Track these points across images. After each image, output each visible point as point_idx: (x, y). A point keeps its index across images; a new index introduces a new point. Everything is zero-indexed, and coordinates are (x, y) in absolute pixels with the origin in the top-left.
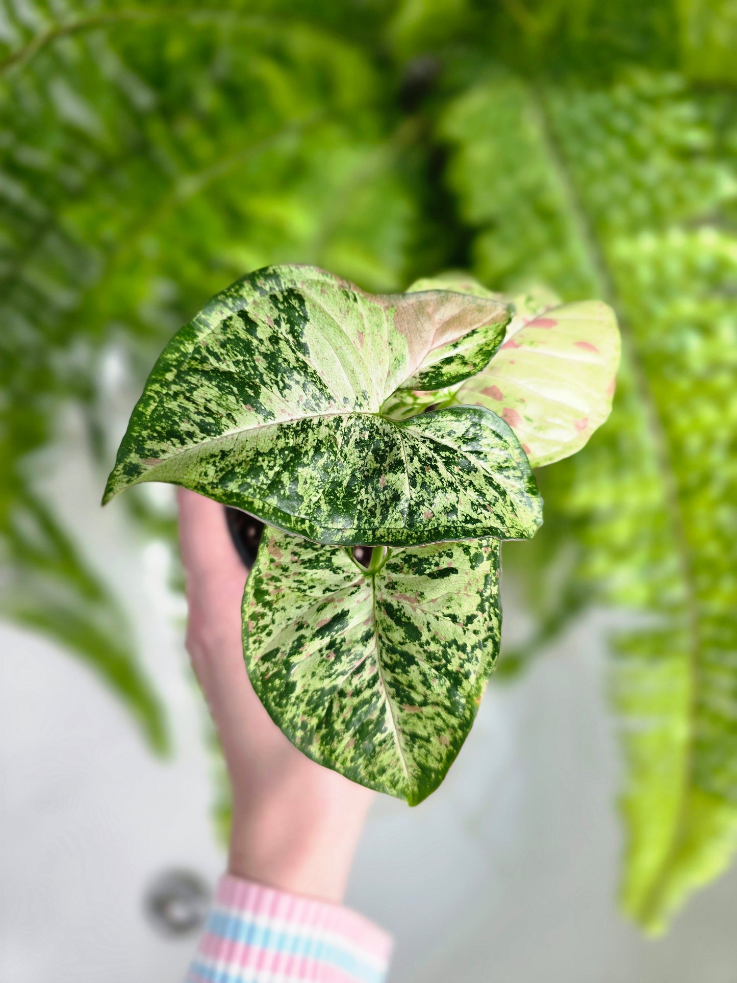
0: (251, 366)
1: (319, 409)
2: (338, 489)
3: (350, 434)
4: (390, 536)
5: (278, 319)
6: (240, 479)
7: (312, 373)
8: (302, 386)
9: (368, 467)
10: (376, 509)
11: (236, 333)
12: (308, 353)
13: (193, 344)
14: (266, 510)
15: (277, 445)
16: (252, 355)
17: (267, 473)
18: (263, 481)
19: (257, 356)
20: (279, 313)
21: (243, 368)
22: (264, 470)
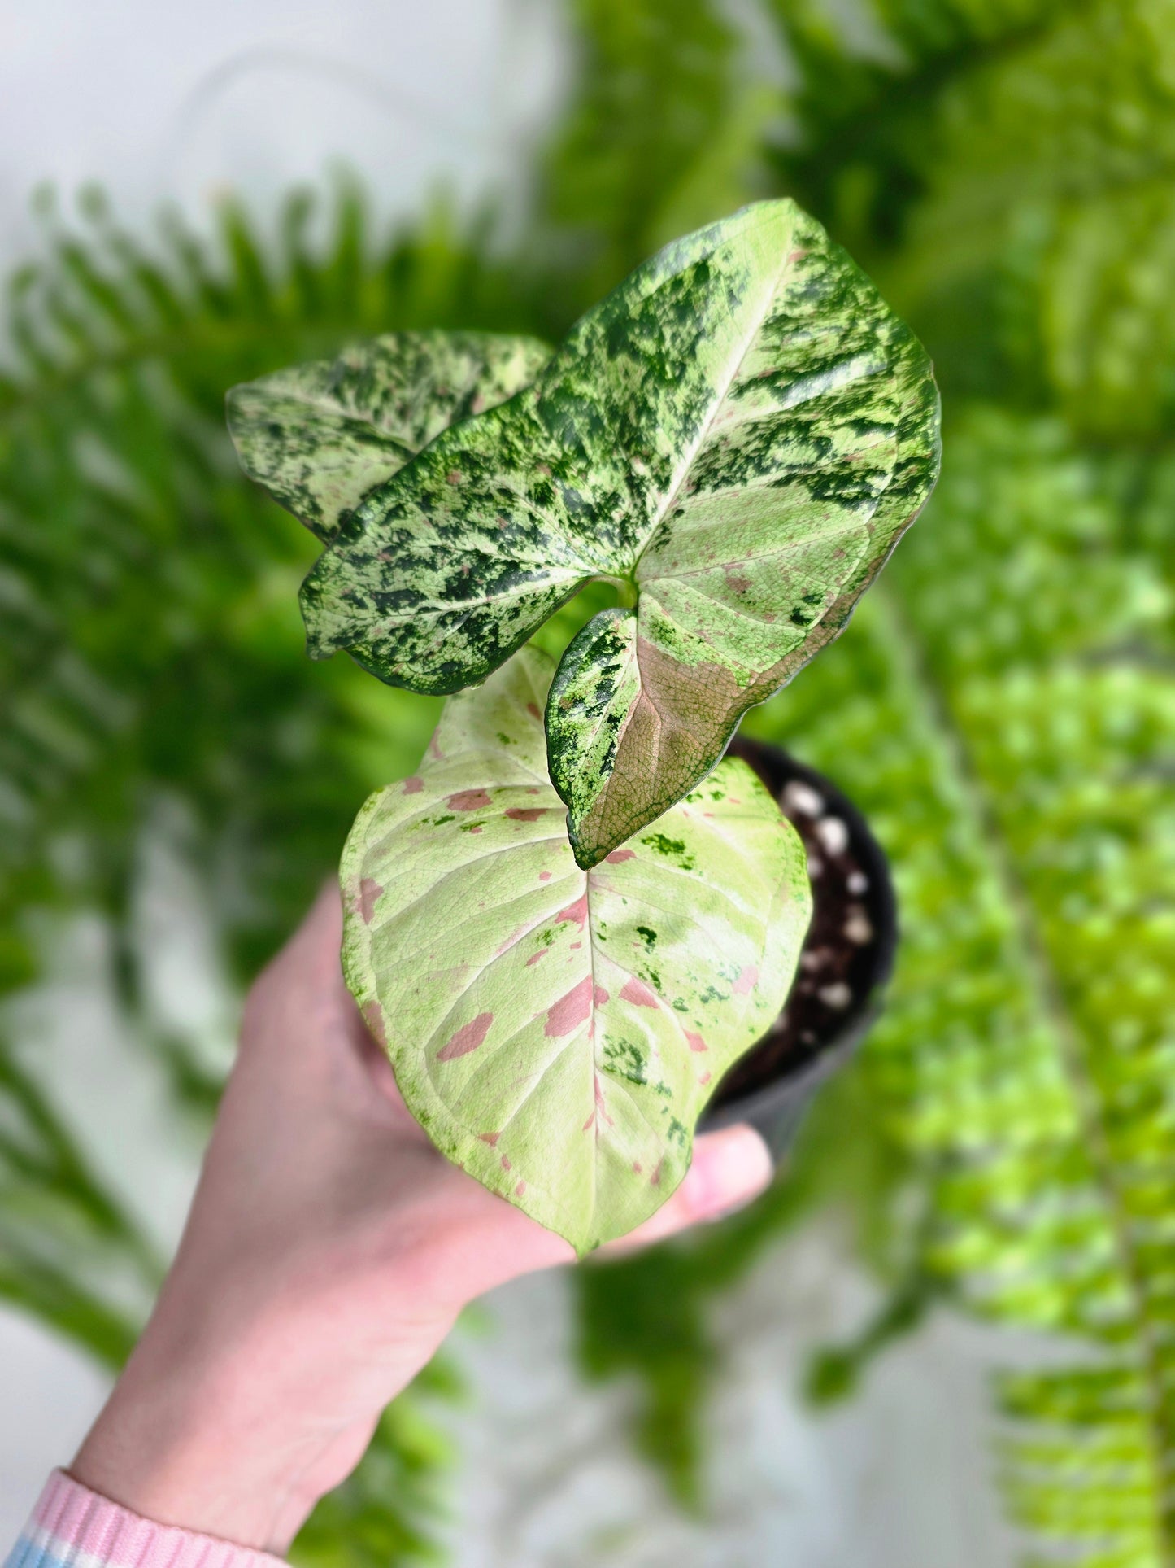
0: (816, 408)
1: (698, 465)
2: (588, 426)
3: (636, 494)
5: (847, 466)
7: (745, 473)
8: (740, 448)
9: (577, 480)
10: (525, 446)
11: (871, 408)
14: (633, 291)
15: (695, 367)
16: (828, 413)
17: (671, 326)
19: (822, 416)
20: (853, 469)
21: (821, 402)
22: (678, 325)
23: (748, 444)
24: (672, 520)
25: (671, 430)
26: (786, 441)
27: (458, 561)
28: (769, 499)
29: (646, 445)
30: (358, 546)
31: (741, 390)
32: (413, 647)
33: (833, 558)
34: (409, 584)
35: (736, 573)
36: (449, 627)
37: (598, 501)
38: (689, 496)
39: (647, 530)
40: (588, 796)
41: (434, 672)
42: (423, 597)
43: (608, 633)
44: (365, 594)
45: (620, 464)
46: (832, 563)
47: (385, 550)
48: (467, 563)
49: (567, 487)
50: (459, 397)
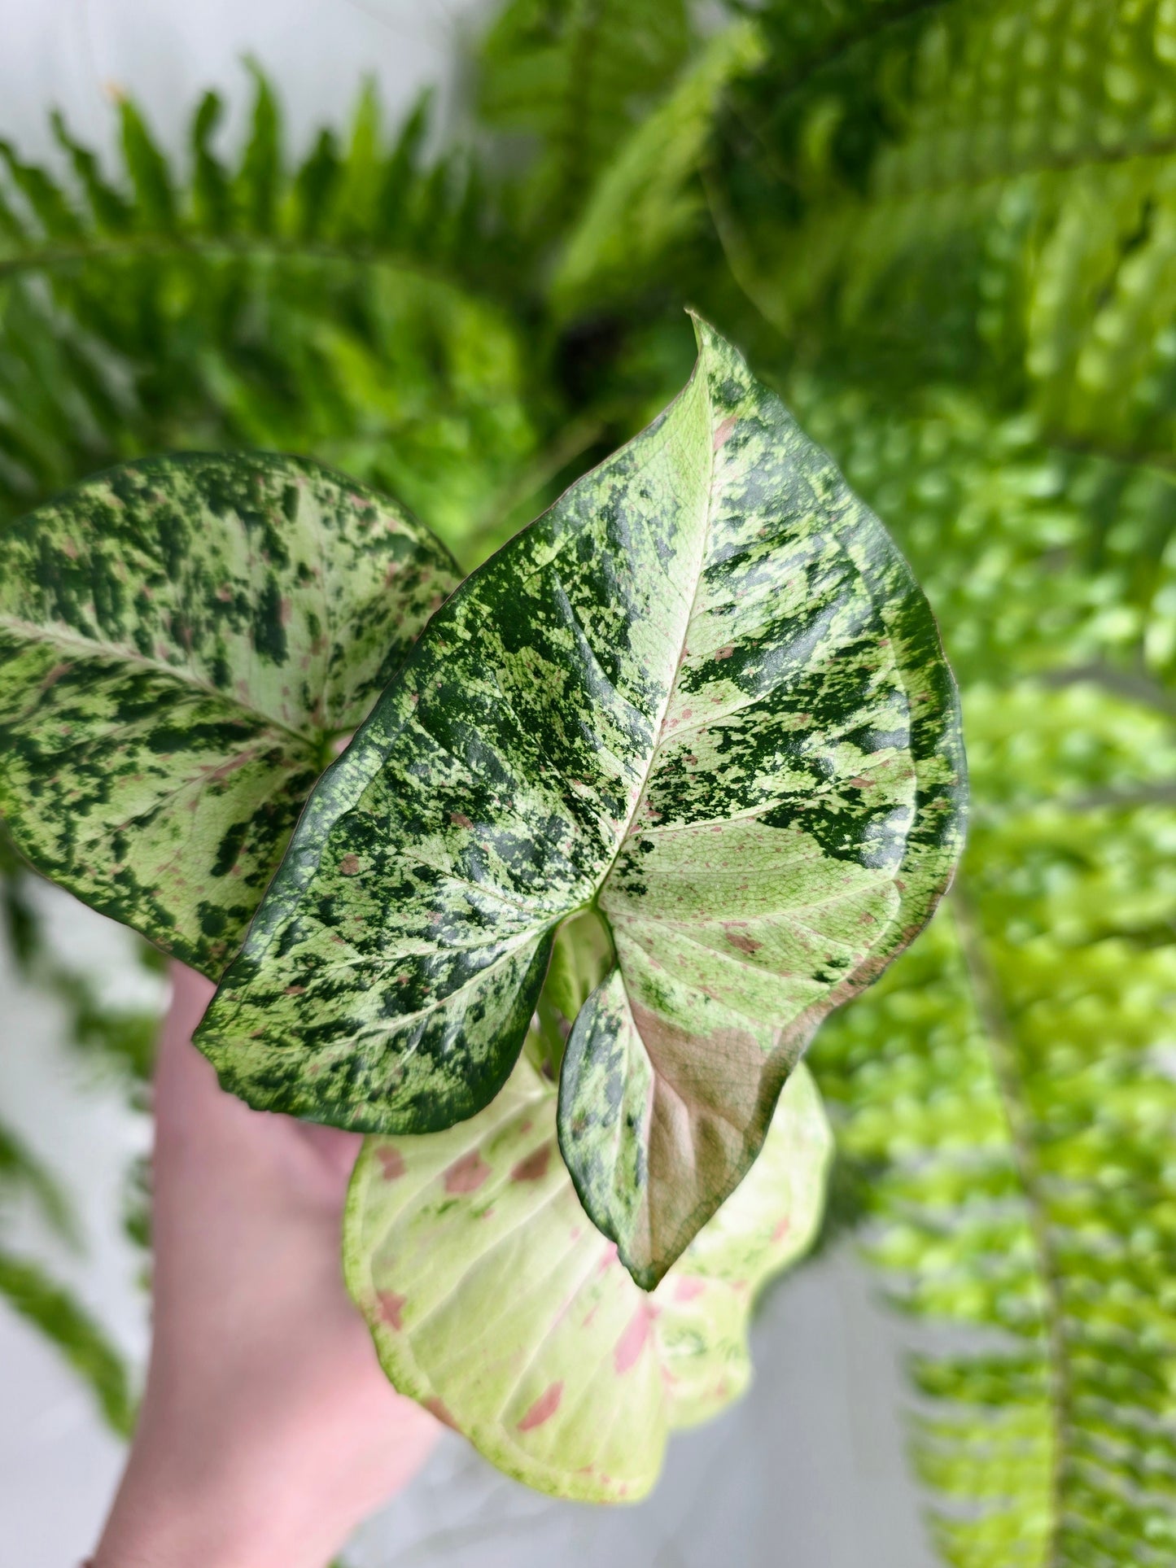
0: (799, 701)
1: (657, 784)
2: (496, 735)
3: (582, 819)
4: (355, 774)
5: (858, 799)
6: (604, 548)
7: (727, 806)
8: (714, 773)
9: (504, 815)
10: (421, 780)
11: (872, 706)
12: (766, 823)
13: (894, 625)
14: (523, 560)
15: (631, 659)
16: (817, 713)
17: (589, 608)
18: (580, 590)
19: (810, 721)
20: (868, 806)
21: (802, 687)
22: (598, 605)
23: (723, 769)
24: (639, 854)
25: (615, 746)
26: (775, 768)
27: (392, 973)
28: (767, 844)
29: (588, 769)
30: (252, 984)
31: (696, 681)
32: (367, 1082)
33: (859, 923)
34: (338, 1013)
35: (740, 932)
36: (405, 1050)
37: (536, 832)
38: (655, 824)
39: (607, 861)
40: (629, 1213)
41: (405, 1108)
42: (359, 1025)
43: (599, 1016)
44: (283, 1032)
45: (552, 782)
46: (859, 928)
47: (294, 983)
48: (404, 974)
49: (497, 834)
50: (251, 599)
